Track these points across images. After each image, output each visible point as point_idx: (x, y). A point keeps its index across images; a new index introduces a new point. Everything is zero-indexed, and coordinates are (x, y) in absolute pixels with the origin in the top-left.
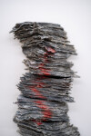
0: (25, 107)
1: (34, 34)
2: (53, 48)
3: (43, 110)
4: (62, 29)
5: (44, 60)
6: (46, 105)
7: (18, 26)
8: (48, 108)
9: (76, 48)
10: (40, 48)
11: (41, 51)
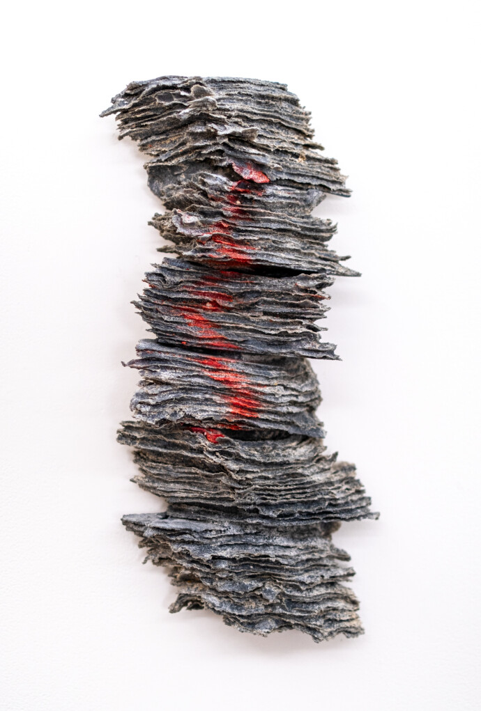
0: (165, 375)
1: (192, 120)
2: (260, 167)
3: (227, 390)
4: (294, 102)
5: (228, 210)
6: (239, 373)
7: (135, 90)
8: (244, 382)
9: (344, 168)
10: (216, 169)
11: (218, 179)
